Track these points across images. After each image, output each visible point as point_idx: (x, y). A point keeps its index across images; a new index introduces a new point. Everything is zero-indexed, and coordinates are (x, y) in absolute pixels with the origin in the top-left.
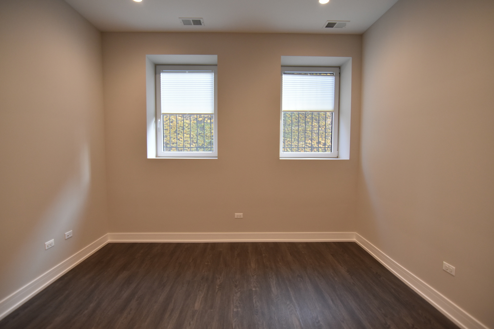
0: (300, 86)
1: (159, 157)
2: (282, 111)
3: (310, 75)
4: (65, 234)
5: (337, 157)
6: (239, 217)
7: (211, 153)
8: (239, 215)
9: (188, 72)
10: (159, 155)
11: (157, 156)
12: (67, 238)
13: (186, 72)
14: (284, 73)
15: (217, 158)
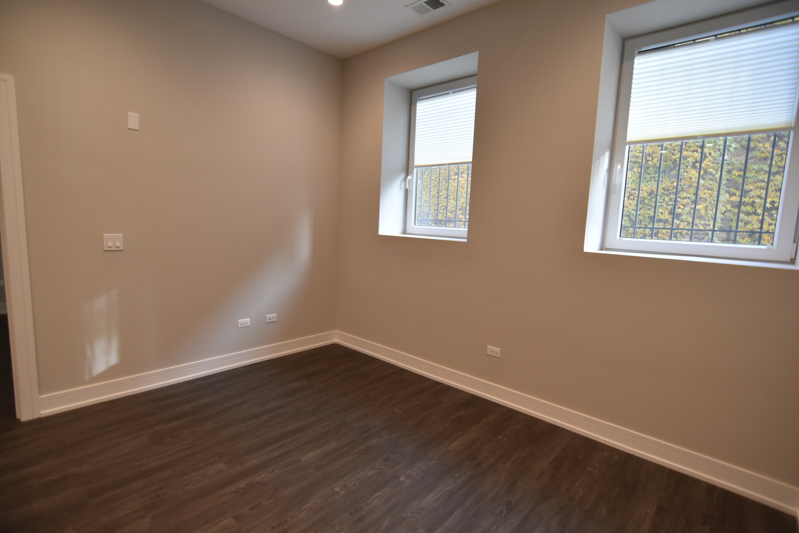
0: (681, 74)
1: (408, 234)
2: (625, 143)
3: (717, 39)
4: (266, 317)
5: (793, 261)
6: (493, 355)
7: (458, 232)
8: (493, 349)
9: (453, 92)
10: (408, 231)
11: (404, 232)
12: (268, 321)
13: (448, 93)
14: (641, 53)
15: (465, 240)
